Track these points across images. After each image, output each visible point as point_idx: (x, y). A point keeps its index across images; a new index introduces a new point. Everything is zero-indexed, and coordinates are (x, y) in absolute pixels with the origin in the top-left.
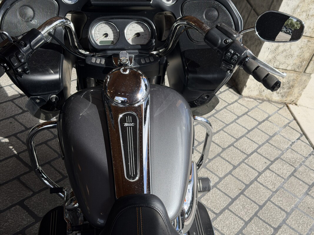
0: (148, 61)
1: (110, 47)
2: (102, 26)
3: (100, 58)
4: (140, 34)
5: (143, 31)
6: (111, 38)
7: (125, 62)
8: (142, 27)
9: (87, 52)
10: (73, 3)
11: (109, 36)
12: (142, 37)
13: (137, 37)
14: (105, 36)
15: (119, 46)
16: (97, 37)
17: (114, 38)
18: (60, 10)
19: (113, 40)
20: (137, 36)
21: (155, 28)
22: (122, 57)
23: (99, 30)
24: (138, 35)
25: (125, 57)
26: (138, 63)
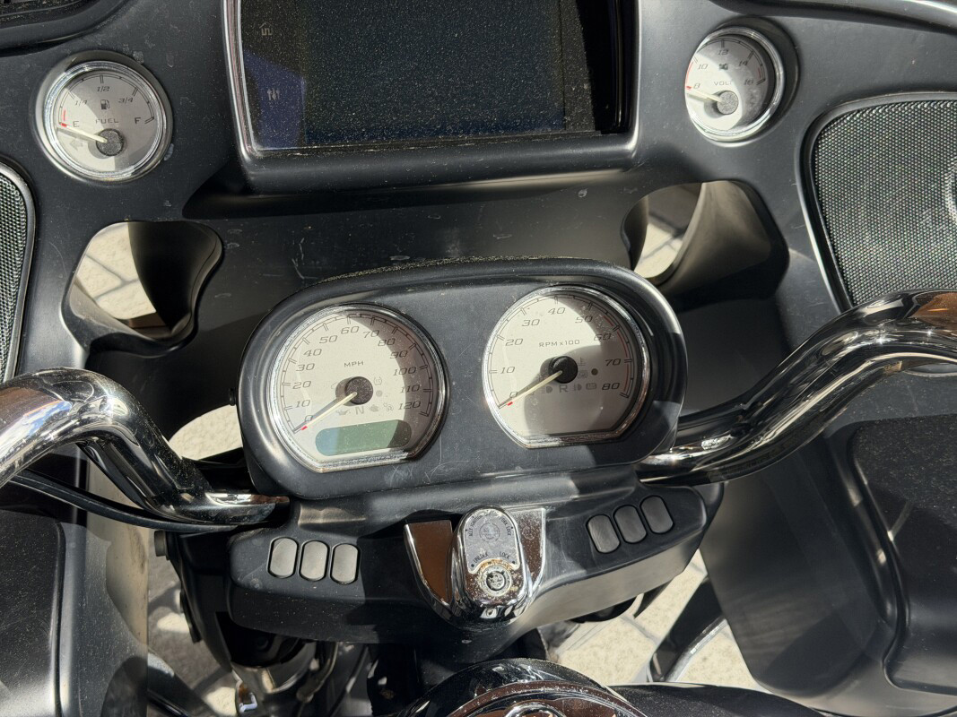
0: (635, 534)
1: (390, 479)
2: (328, 334)
3: (322, 535)
4: (578, 361)
5: (598, 343)
6: (390, 408)
7: (500, 594)
8: (590, 319)
9: (240, 496)
10: (127, 173)
11: (380, 394)
12: (592, 379)
13: (556, 387)
14: (351, 396)
15: (448, 466)
16: (300, 404)
17: (411, 406)
18: (49, 221)
19: (402, 418)
20: (557, 380)
21: (678, 329)
22: (477, 559)
23: (312, 359)
24: (564, 370)
25: (504, 555)
26: (571, 556)
